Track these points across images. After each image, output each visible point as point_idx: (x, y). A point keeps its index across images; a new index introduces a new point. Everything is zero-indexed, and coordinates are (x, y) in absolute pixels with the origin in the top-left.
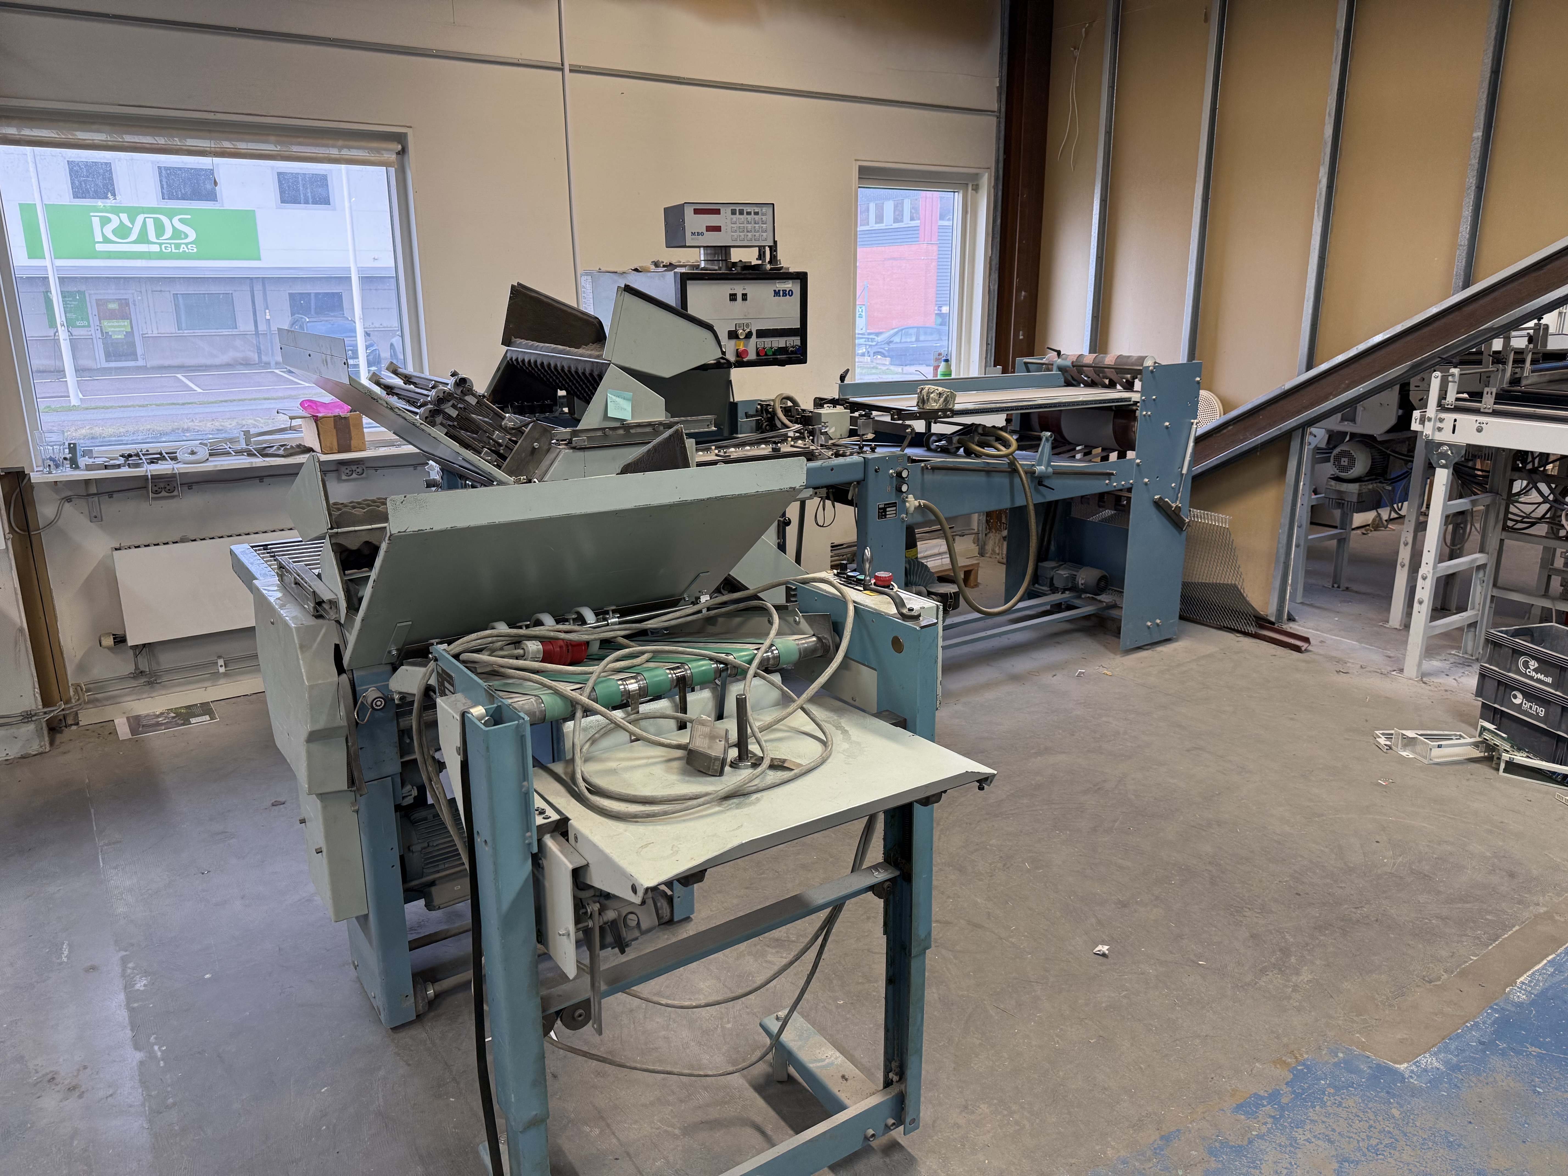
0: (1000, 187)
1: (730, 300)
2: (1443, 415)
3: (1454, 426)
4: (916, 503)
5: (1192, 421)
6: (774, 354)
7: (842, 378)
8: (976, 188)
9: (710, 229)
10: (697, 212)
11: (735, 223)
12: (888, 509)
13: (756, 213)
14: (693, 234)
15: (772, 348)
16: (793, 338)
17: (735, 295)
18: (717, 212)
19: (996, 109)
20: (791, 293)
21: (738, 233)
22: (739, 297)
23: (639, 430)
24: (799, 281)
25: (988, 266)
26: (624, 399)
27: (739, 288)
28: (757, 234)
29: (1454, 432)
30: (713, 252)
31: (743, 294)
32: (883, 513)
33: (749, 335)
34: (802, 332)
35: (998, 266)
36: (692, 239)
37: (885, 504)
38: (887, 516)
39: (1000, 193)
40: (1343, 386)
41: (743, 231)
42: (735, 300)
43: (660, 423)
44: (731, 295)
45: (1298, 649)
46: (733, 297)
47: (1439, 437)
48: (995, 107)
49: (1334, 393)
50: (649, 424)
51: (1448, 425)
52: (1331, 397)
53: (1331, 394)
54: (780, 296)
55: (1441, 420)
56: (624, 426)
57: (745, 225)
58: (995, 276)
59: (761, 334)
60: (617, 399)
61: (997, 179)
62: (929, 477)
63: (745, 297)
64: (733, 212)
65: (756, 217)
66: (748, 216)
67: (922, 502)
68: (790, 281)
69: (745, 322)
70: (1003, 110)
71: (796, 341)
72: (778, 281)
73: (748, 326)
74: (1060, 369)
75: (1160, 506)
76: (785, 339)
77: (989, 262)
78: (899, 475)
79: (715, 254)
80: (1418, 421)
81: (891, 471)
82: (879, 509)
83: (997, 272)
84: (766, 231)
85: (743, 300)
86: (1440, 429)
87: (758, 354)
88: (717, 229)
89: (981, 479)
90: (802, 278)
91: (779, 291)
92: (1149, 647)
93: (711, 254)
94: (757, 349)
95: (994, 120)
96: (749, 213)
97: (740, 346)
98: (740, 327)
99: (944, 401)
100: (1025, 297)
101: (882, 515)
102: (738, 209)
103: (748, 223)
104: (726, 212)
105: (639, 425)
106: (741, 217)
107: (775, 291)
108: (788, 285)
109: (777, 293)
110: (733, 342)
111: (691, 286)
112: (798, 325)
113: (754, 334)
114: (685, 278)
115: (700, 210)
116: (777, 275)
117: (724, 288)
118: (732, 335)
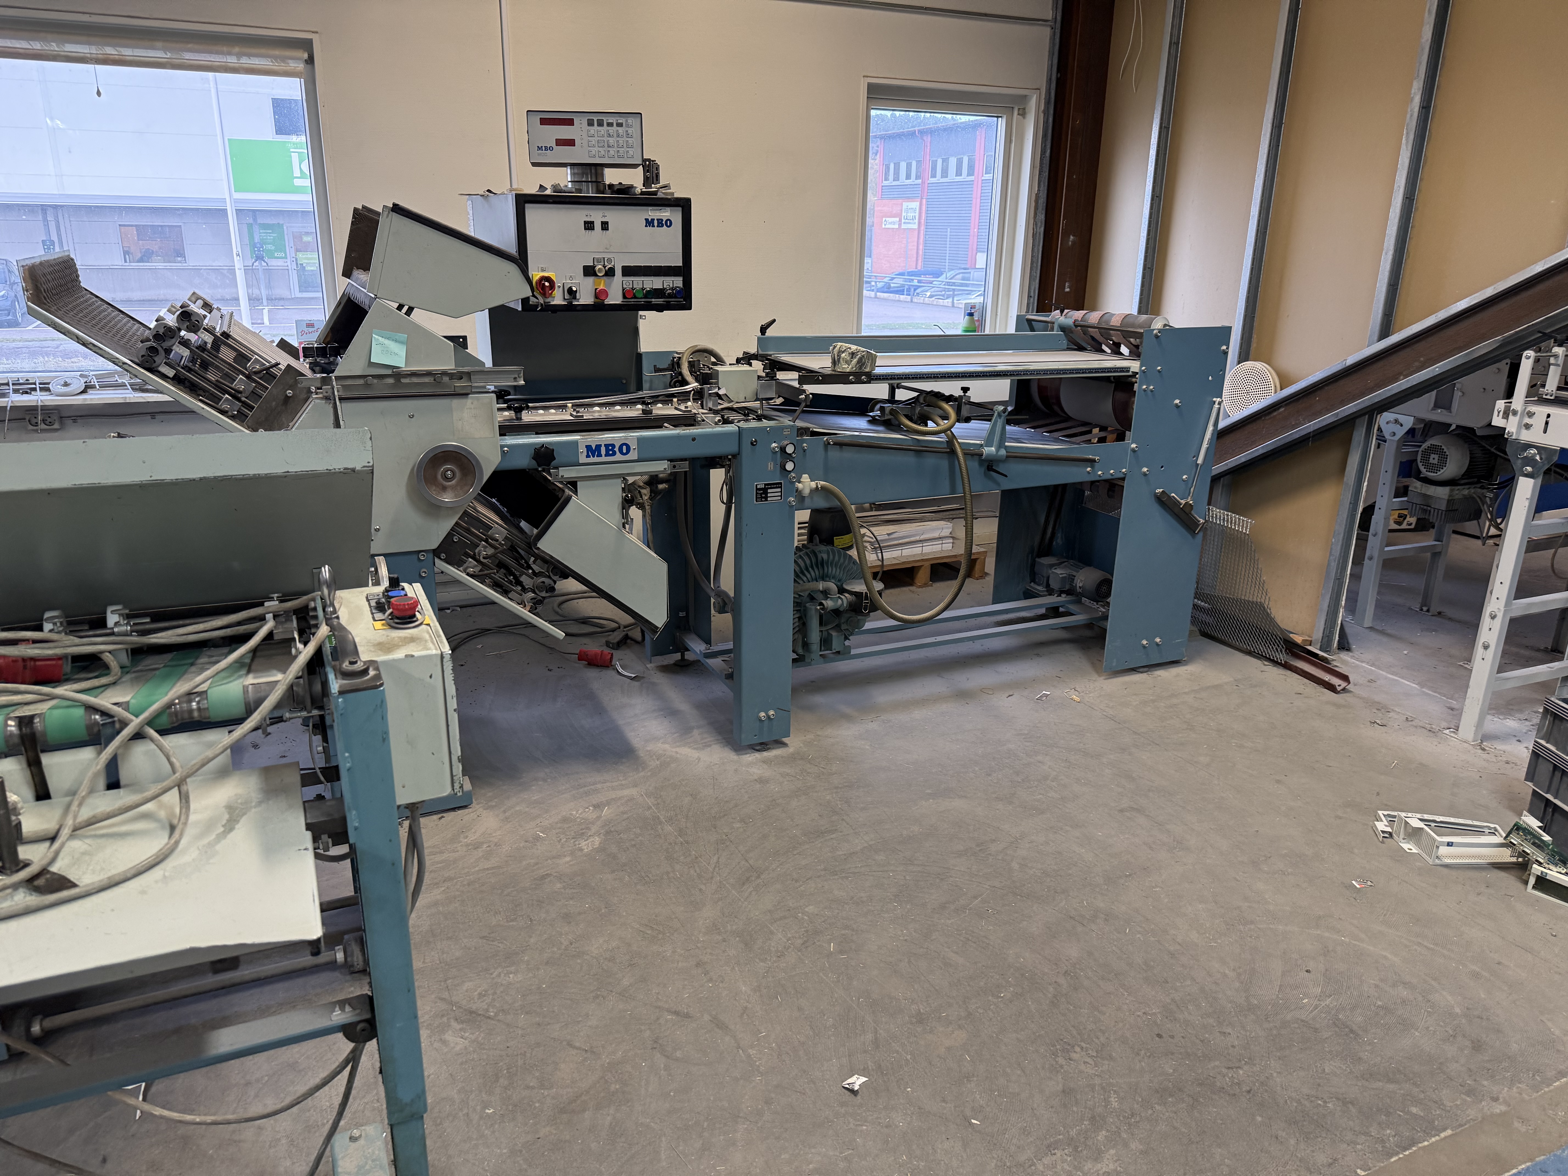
0: (1052, 112)
1: (585, 229)
2: (1533, 408)
3: (1547, 423)
4: (813, 484)
5: (1214, 399)
6: (645, 296)
7: (763, 330)
8: (1023, 113)
9: (560, 142)
10: (544, 122)
11: (593, 136)
12: (769, 491)
13: (620, 125)
14: (540, 148)
15: (643, 289)
16: (673, 278)
17: (592, 223)
18: (570, 122)
19: (1050, 18)
20: (669, 223)
21: (596, 149)
22: (598, 226)
23: (415, 380)
24: (680, 209)
25: (1033, 204)
26: (396, 341)
27: (597, 215)
28: (621, 150)
29: (1545, 431)
30: (580, 171)
31: (603, 223)
32: (762, 494)
33: (610, 273)
34: (685, 271)
35: (1045, 204)
36: (539, 155)
37: (765, 484)
38: (769, 499)
39: (1051, 119)
40: (1417, 364)
41: (603, 147)
42: (592, 228)
43: (444, 373)
44: (585, 222)
45: (1331, 688)
46: (589, 226)
47: (1526, 436)
48: (1049, 15)
49: (1404, 373)
50: (429, 374)
51: (1538, 422)
52: (1402, 377)
53: (1400, 374)
54: (653, 226)
55: (1531, 415)
56: (397, 374)
57: (606, 139)
58: (1042, 217)
59: (628, 271)
60: (386, 342)
61: (1047, 103)
62: (835, 454)
63: (605, 226)
64: (590, 123)
65: (620, 130)
66: (609, 128)
67: (822, 483)
68: (668, 209)
69: (607, 256)
70: (1059, 18)
71: (678, 282)
72: (650, 208)
73: (609, 260)
74: (1063, 328)
75: (1164, 502)
76: (662, 279)
77: (1034, 201)
78: (783, 450)
79: (583, 174)
80: (1501, 414)
81: (774, 445)
82: (757, 489)
83: (1044, 212)
84: (632, 147)
85: (602, 229)
86: (1528, 427)
87: (624, 297)
88: (571, 143)
89: (910, 459)
90: (684, 205)
91: (653, 220)
92: (1145, 669)
93: (578, 174)
94: (623, 290)
95: (1046, 32)
96: (610, 125)
97: (600, 284)
98: (598, 262)
99: (858, 362)
100: (1073, 242)
101: (762, 497)
102: (596, 119)
103: (609, 136)
104: (580, 123)
105: (414, 374)
106: (600, 128)
107: (647, 220)
108: (665, 214)
109: (649, 223)
110: (591, 280)
111: (532, 213)
112: (679, 263)
113: (618, 272)
114: (522, 201)
115: (550, 120)
116: (650, 200)
117: (582, 214)
118: (589, 271)
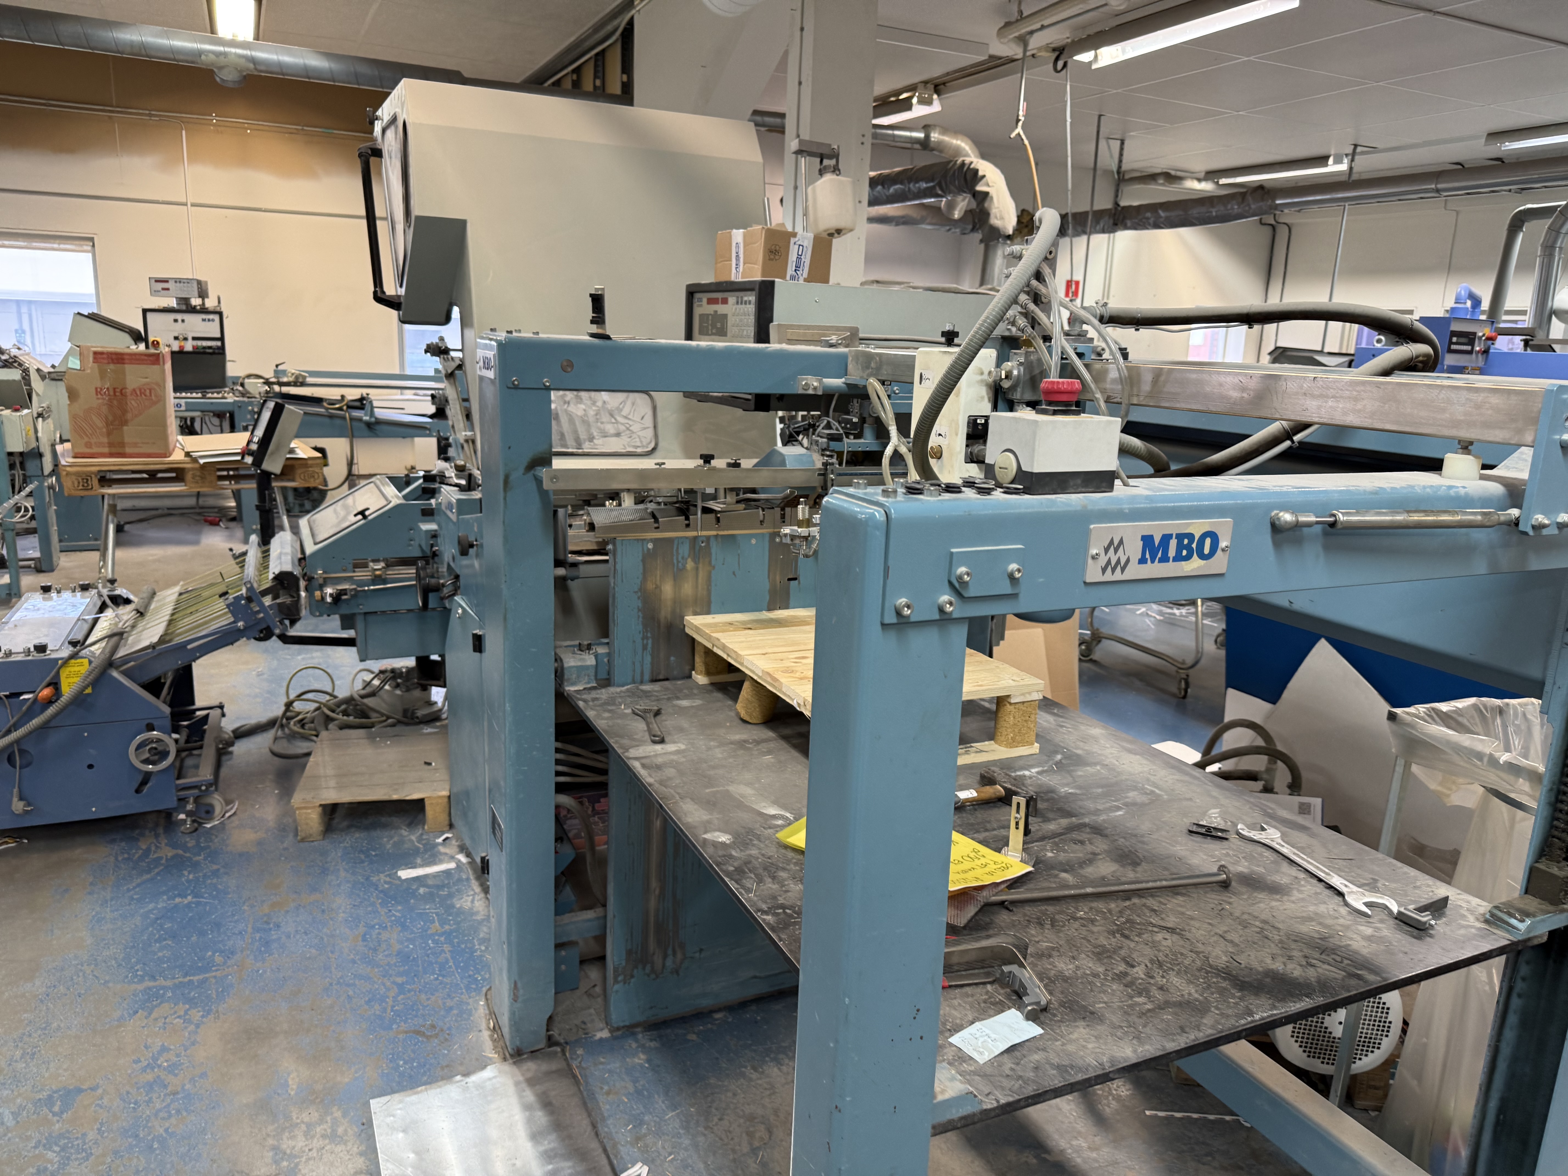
1: (174, 322)
6: (203, 349)
7: (277, 366)
9: (164, 289)
10: (156, 281)
11: (177, 287)
13: (187, 283)
14: (154, 291)
15: (202, 346)
16: (216, 342)
17: (177, 319)
18: (167, 282)
20: (213, 320)
21: (179, 292)
22: (180, 321)
24: (218, 315)
27: (179, 317)
28: (188, 292)
30: (180, 300)
33: (186, 339)
34: (222, 339)
36: (154, 294)
41: (181, 291)
44: (174, 319)
46: (176, 321)
54: (206, 321)
59: (194, 339)
63: (183, 321)
64: (175, 282)
68: (212, 315)
69: (184, 332)
71: (219, 343)
72: (204, 314)
73: (186, 334)
76: (210, 342)
84: (194, 291)
87: (194, 349)
88: (168, 289)
90: (220, 314)
94: (193, 346)
97: (182, 343)
98: (180, 334)
102: (178, 281)
103: (183, 287)
104: (172, 282)
106: (182, 284)
107: (202, 319)
108: (211, 317)
109: (204, 320)
110: (177, 341)
111: (149, 315)
112: (218, 335)
113: (190, 339)
114: (145, 311)
115: (158, 281)
116: (204, 310)
117: (173, 316)
118: (176, 338)
